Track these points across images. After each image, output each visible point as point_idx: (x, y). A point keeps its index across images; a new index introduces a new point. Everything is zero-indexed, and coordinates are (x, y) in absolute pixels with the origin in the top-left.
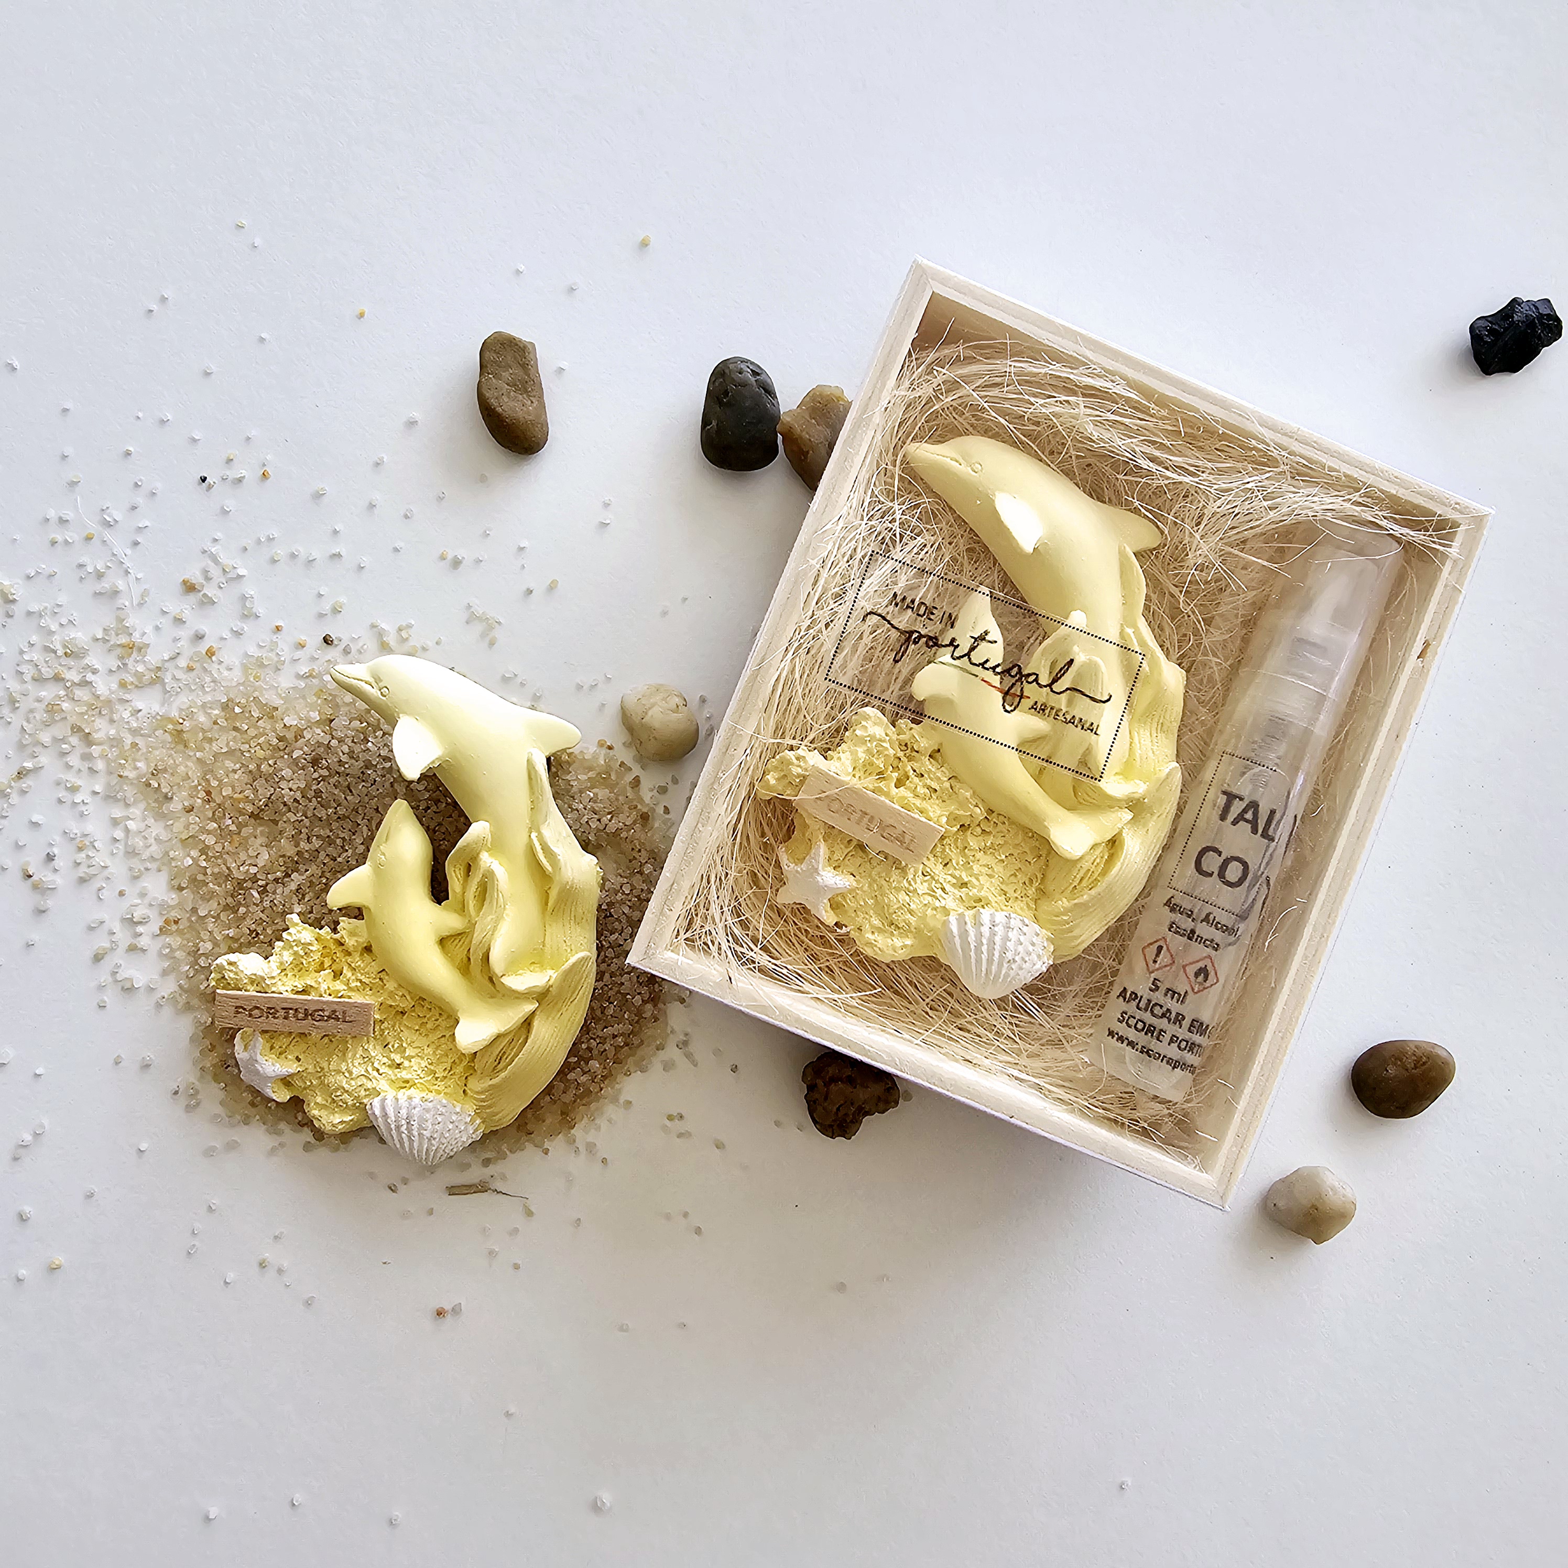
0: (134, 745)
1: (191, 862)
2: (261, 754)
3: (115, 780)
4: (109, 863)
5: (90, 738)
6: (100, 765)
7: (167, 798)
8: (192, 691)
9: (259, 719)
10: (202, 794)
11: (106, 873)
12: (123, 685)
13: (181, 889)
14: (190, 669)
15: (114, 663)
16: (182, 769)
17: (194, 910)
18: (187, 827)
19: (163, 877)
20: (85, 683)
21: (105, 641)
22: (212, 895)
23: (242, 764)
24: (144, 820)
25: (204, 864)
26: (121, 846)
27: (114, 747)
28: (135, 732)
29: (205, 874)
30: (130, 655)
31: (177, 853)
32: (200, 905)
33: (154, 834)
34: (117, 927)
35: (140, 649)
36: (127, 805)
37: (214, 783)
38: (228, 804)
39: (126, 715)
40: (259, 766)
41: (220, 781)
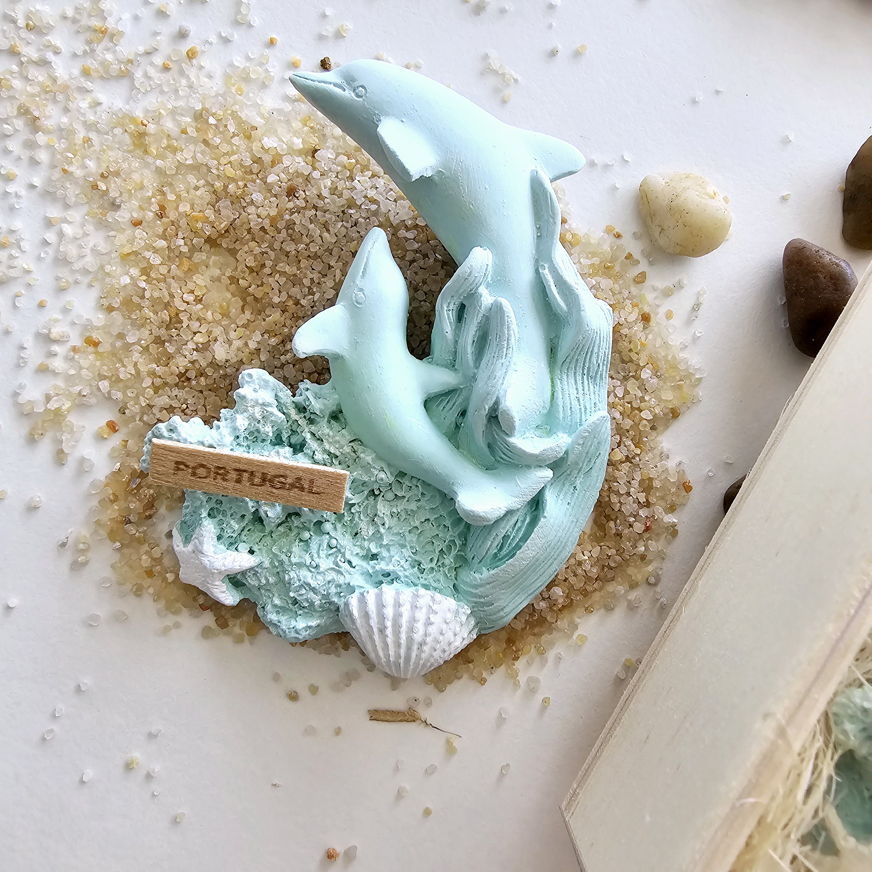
0: (88, 141)
1: (128, 280)
2: (230, 172)
3: (57, 175)
4: (32, 267)
5: (38, 123)
6: (43, 156)
7: (115, 206)
8: (162, 92)
9: (234, 135)
10: (155, 208)
11: (28, 279)
12: (86, 73)
13: (110, 309)
14: (166, 68)
15: (80, 47)
16: (136, 177)
17: (121, 336)
18: (132, 241)
19: (94, 294)
20: (44, 63)
21: (75, 21)
22: (144, 322)
23: (207, 181)
24: (83, 225)
25: (143, 285)
26: (51, 251)
27: (64, 139)
28: (89, 126)
29: (143, 297)
30: (100, 41)
31: (114, 268)
32: (129, 331)
33: (91, 245)
34: (29, 341)
35: (112, 36)
36: (67, 206)
37: (171, 197)
38: (183, 222)
39: (84, 105)
40: (226, 187)
41: (179, 197)
